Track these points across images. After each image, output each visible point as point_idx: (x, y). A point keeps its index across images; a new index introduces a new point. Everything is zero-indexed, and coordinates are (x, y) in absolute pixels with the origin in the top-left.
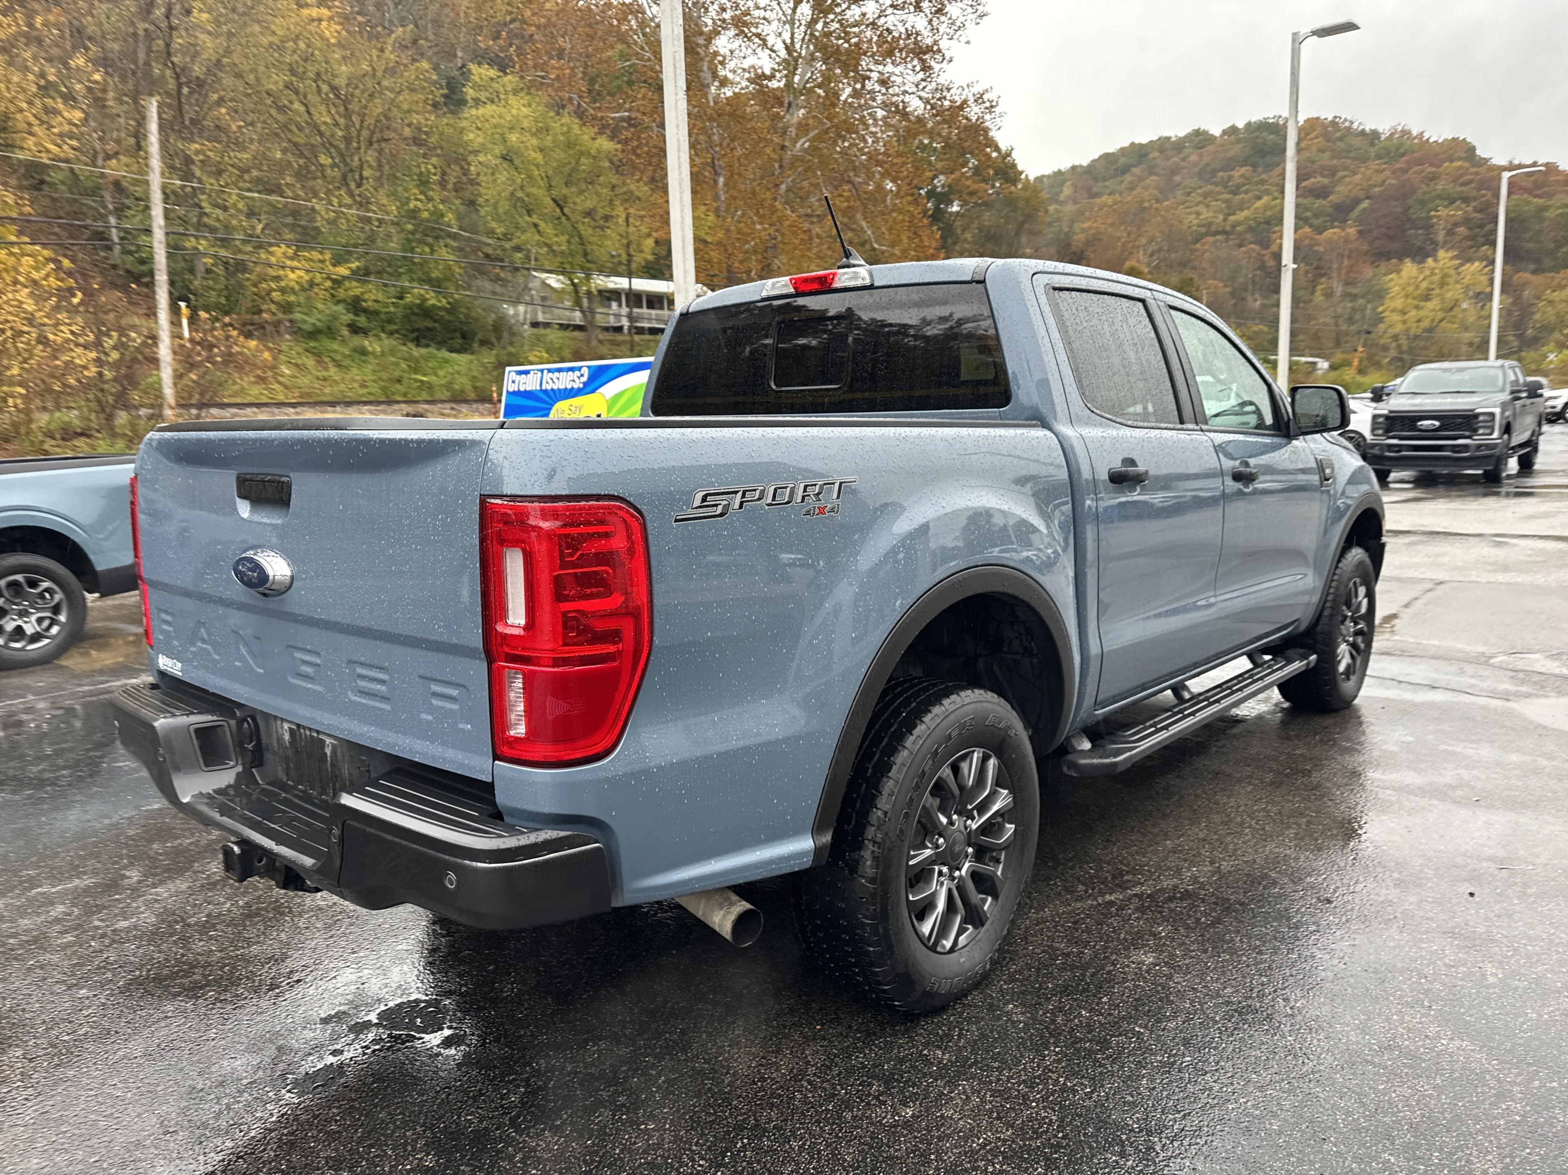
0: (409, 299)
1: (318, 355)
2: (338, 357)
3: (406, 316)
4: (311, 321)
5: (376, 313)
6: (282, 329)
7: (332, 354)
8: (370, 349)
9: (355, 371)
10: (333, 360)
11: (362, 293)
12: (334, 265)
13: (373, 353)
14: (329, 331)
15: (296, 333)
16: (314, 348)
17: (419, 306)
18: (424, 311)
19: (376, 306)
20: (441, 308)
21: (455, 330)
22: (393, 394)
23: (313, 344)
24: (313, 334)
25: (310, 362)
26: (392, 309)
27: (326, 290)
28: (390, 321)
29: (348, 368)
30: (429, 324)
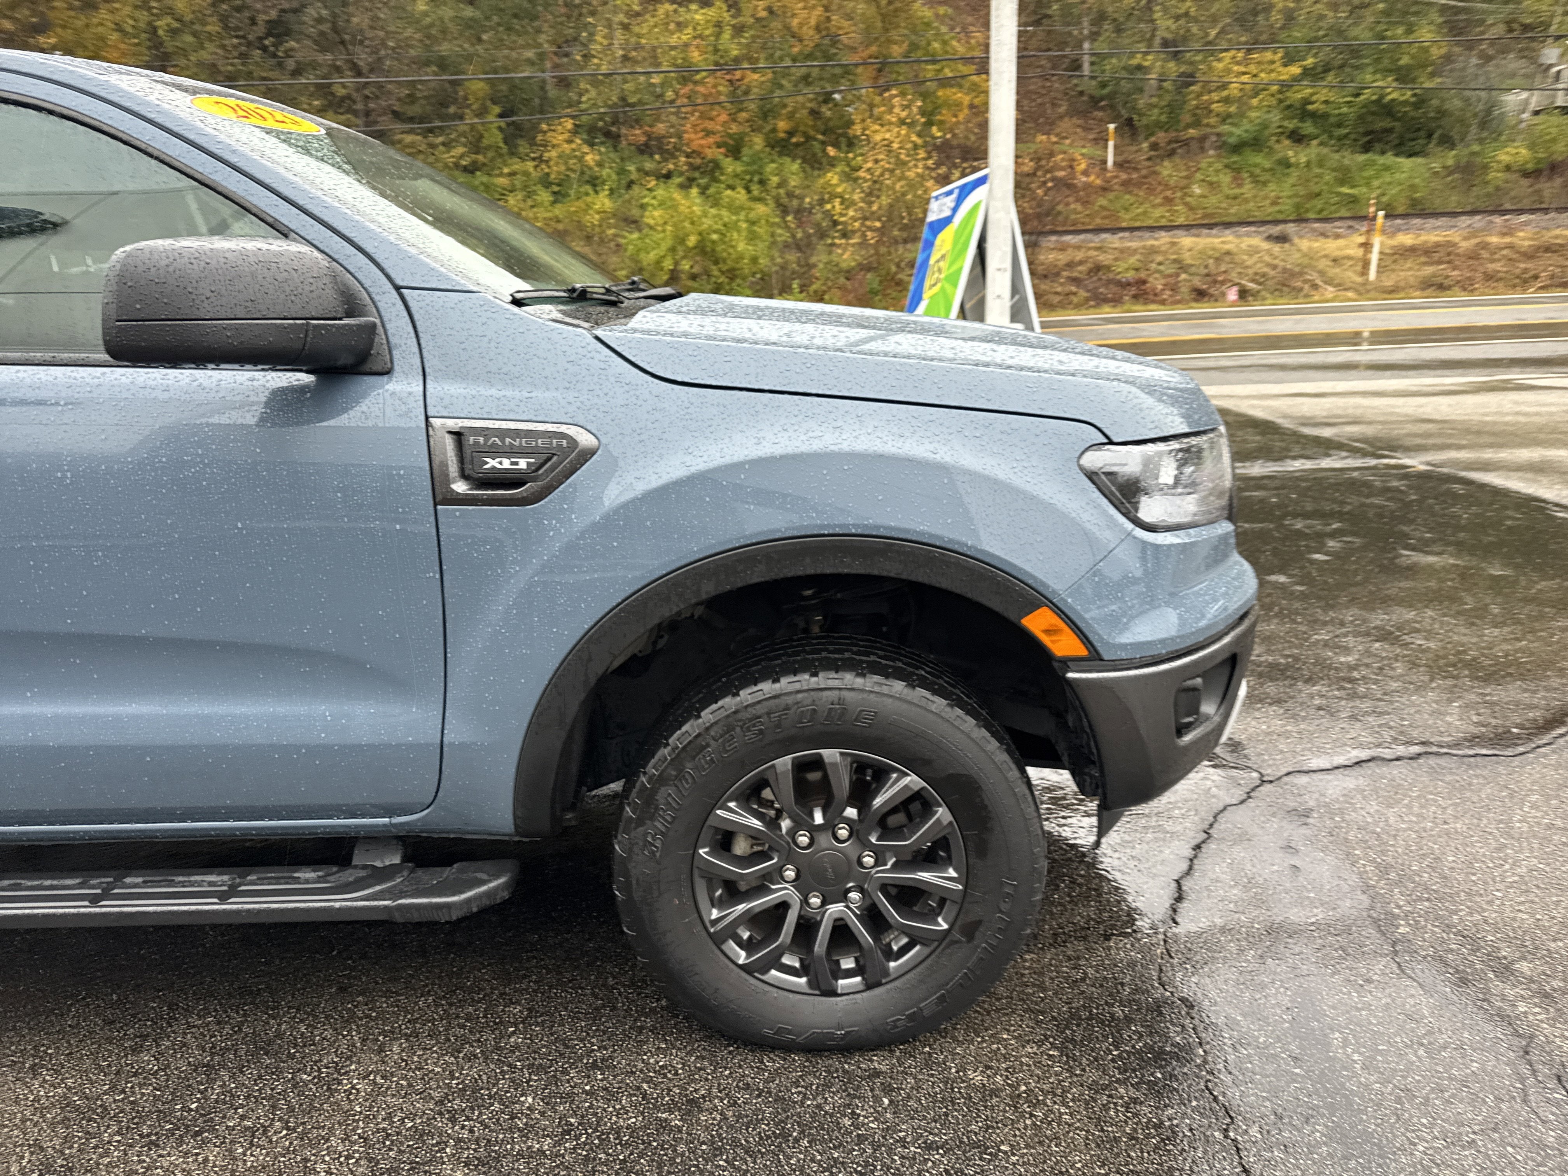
0: (1366, 95)
1: (1236, 171)
2: (1257, 171)
3: (1361, 118)
4: (1237, 132)
5: (1325, 116)
6: (1207, 144)
7: (1252, 169)
8: (1293, 160)
9: (1272, 186)
10: (1252, 175)
11: (1312, 95)
12: (1285, 65)
13: (1297, 165)
14: (1255, 143)
15: (1220, 147)
16: (1235, 162)
17: (1378, 102)
18: (1386, 109)
19: (1323, 108)
20: (1405, 103)
21: (1419, 130)
22: (1307, 211)
23: (1235, 158)
24: (1238, 148)
25: (1225, 179)
26: (1345, 110)
27: (1273, 95)
28: (1339, 125)
29: (1265, 184)
30: (1387, 123)
